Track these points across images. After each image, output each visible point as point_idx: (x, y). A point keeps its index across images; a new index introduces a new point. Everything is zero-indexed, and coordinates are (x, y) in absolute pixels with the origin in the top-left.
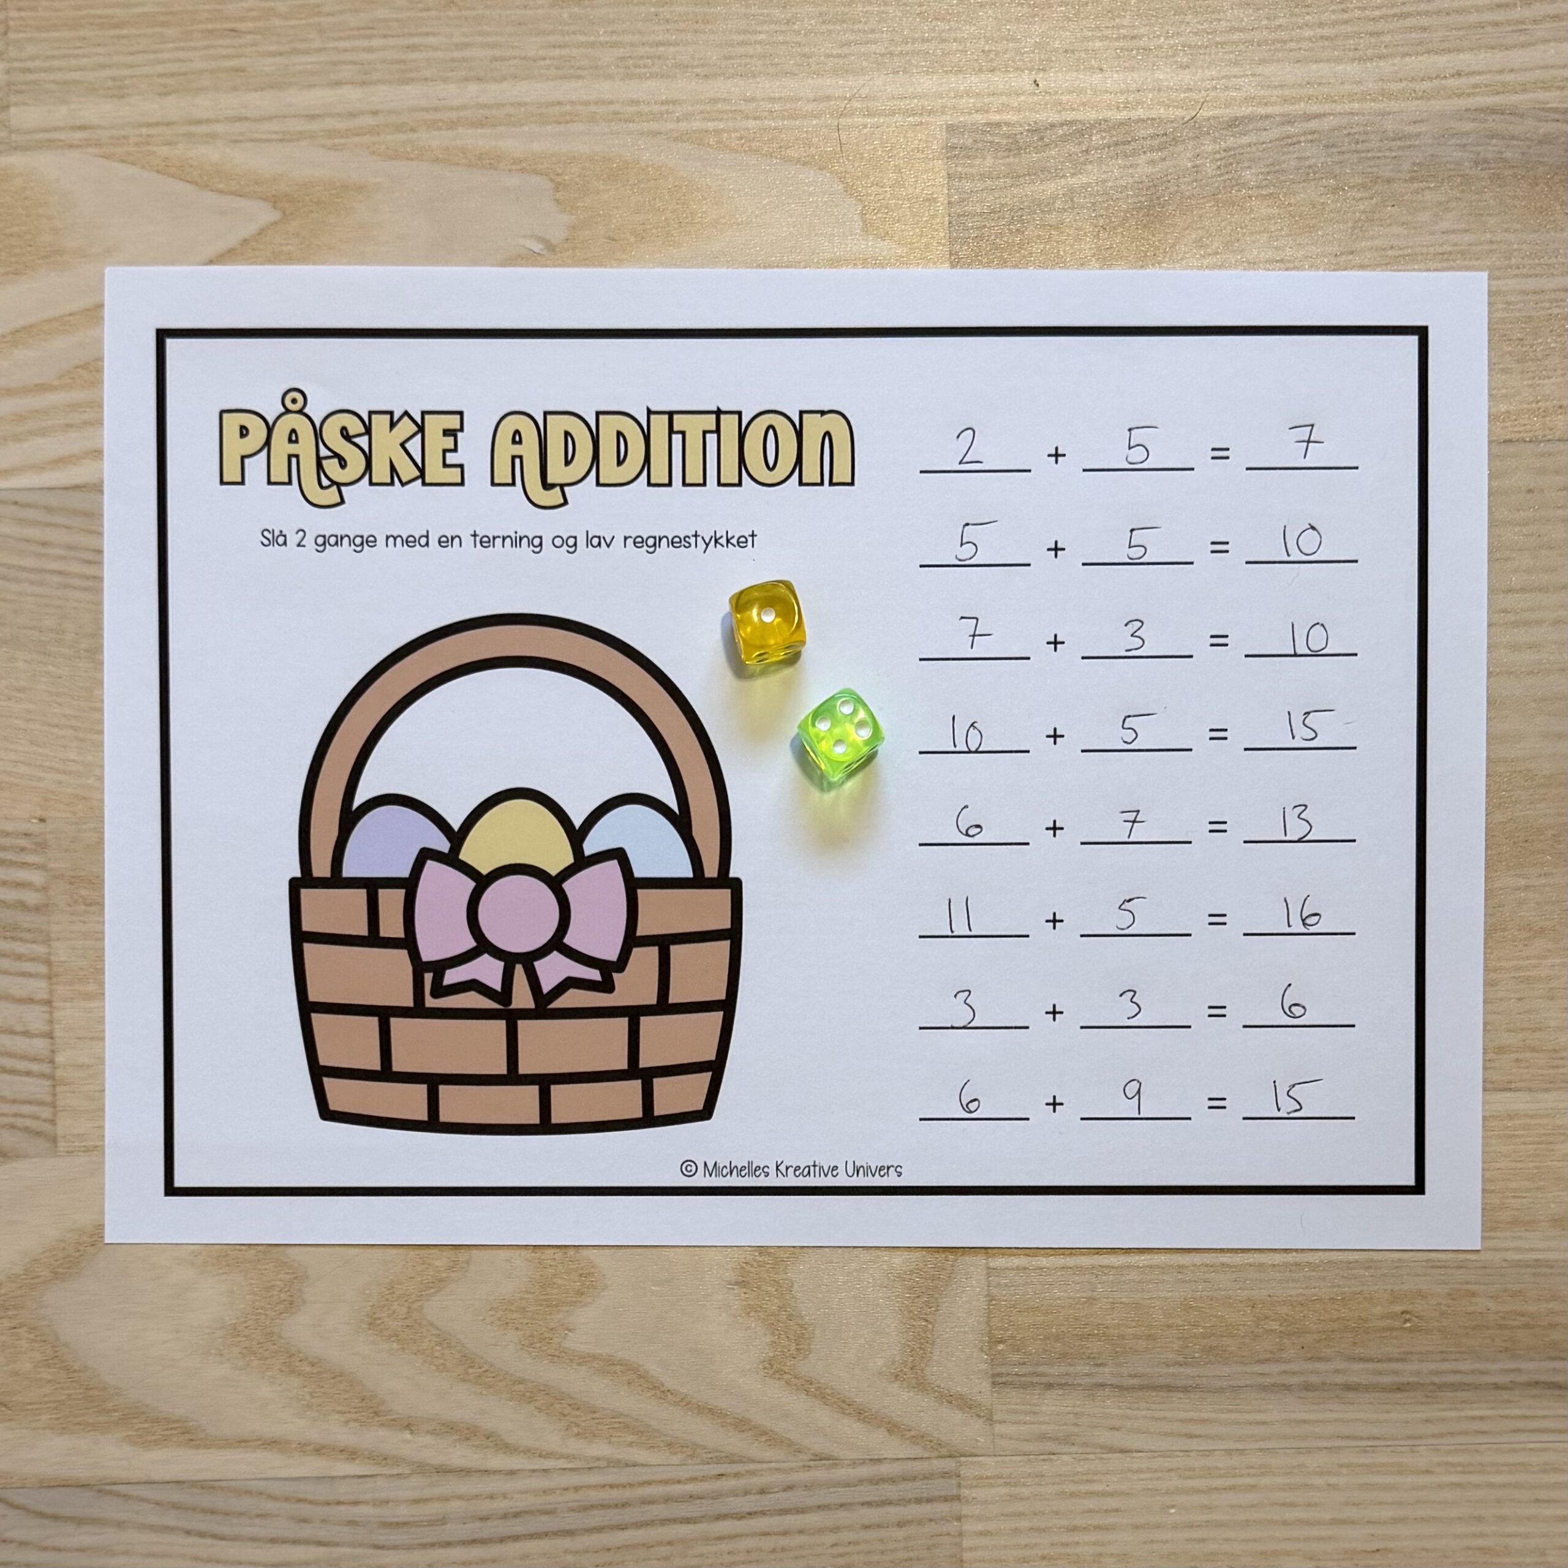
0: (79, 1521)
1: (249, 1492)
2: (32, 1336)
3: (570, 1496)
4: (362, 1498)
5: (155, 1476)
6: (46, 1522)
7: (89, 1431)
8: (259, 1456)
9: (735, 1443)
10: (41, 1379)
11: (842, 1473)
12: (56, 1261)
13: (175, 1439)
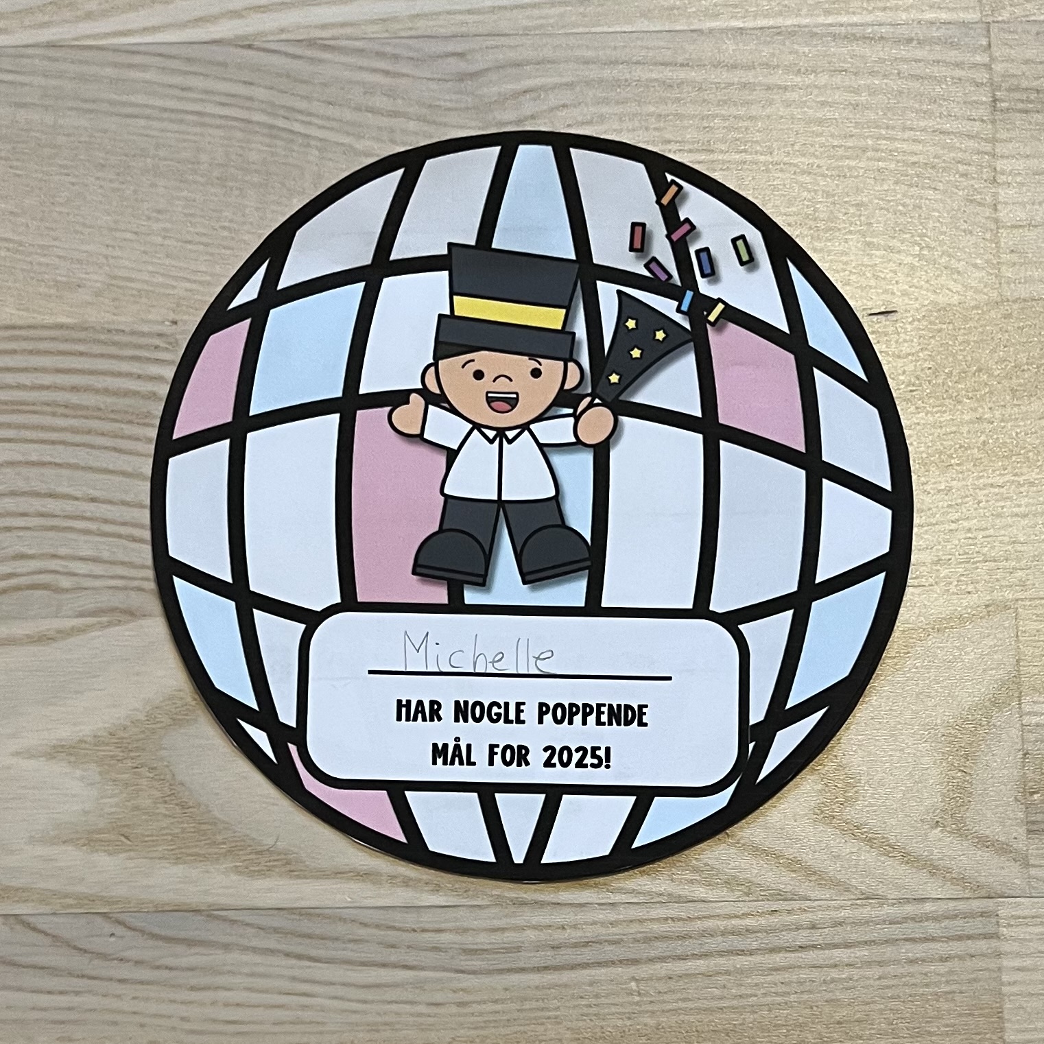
0: (190, 943)
1: (342, 920)
2: (151, 775)
3: (635, 928)
4: (443, 926)
5: (261, 904)
6: (160, 943)
7: (200, 861)
8: (355, 886)
9: (785, 880)
10: (158, 814)
11: (887, 910)
12: (176, 708)
13: (277, 870)
